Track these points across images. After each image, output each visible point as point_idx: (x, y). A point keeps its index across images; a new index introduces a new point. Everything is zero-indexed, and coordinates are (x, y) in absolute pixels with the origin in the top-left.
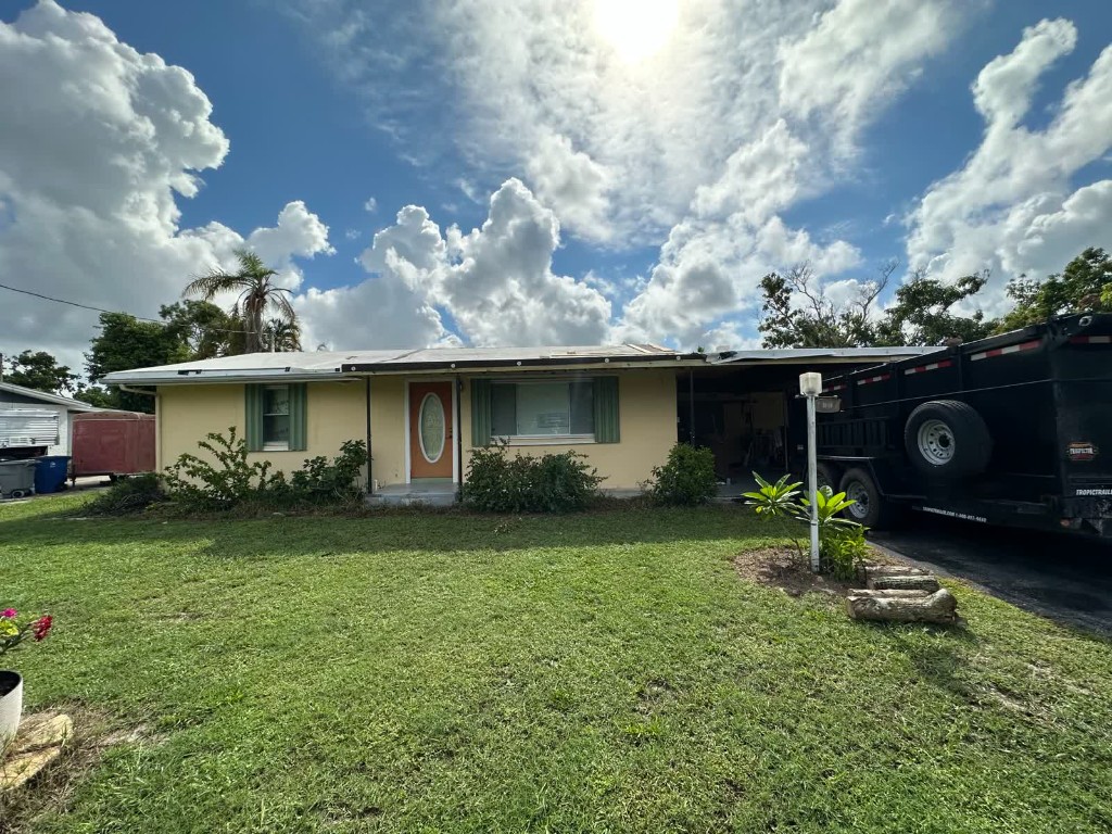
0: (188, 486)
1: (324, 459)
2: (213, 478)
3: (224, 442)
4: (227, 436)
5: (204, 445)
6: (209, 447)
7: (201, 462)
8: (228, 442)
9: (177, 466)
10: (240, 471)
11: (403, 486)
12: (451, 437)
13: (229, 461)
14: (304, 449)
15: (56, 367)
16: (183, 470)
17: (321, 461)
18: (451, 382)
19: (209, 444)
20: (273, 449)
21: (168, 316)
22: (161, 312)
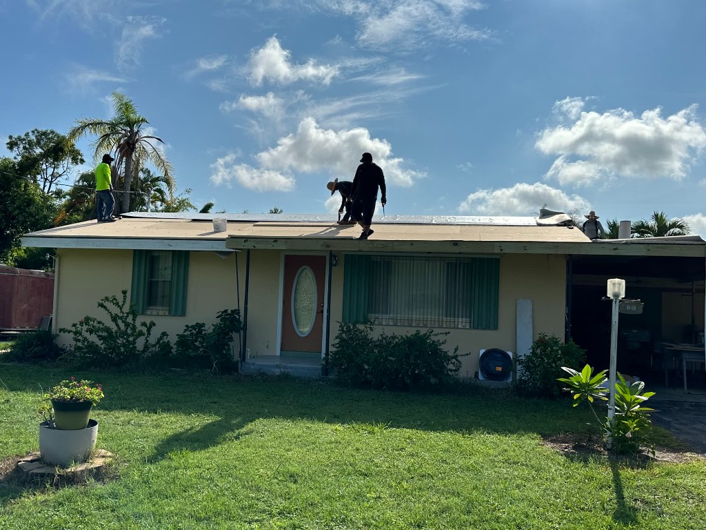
0: (88, 342)
1: (203, 325)
2: (109, 336)
3: (119, 306)
4: (120, 298)
5: (101, 305)
6: (105, 307)
7: (99, 323)
8: (120, 304)
9: (81, 323)
10: (129, 331)
11: (274, 357)
12: (322, 312)
13: (120, 322)
14: (183, 314)
16: (85, 327)
17: (200, 326)
18: (325, 257)
19: (105, 304)
20: (154, 313)
21: (15, 149)
22: (7, 144)
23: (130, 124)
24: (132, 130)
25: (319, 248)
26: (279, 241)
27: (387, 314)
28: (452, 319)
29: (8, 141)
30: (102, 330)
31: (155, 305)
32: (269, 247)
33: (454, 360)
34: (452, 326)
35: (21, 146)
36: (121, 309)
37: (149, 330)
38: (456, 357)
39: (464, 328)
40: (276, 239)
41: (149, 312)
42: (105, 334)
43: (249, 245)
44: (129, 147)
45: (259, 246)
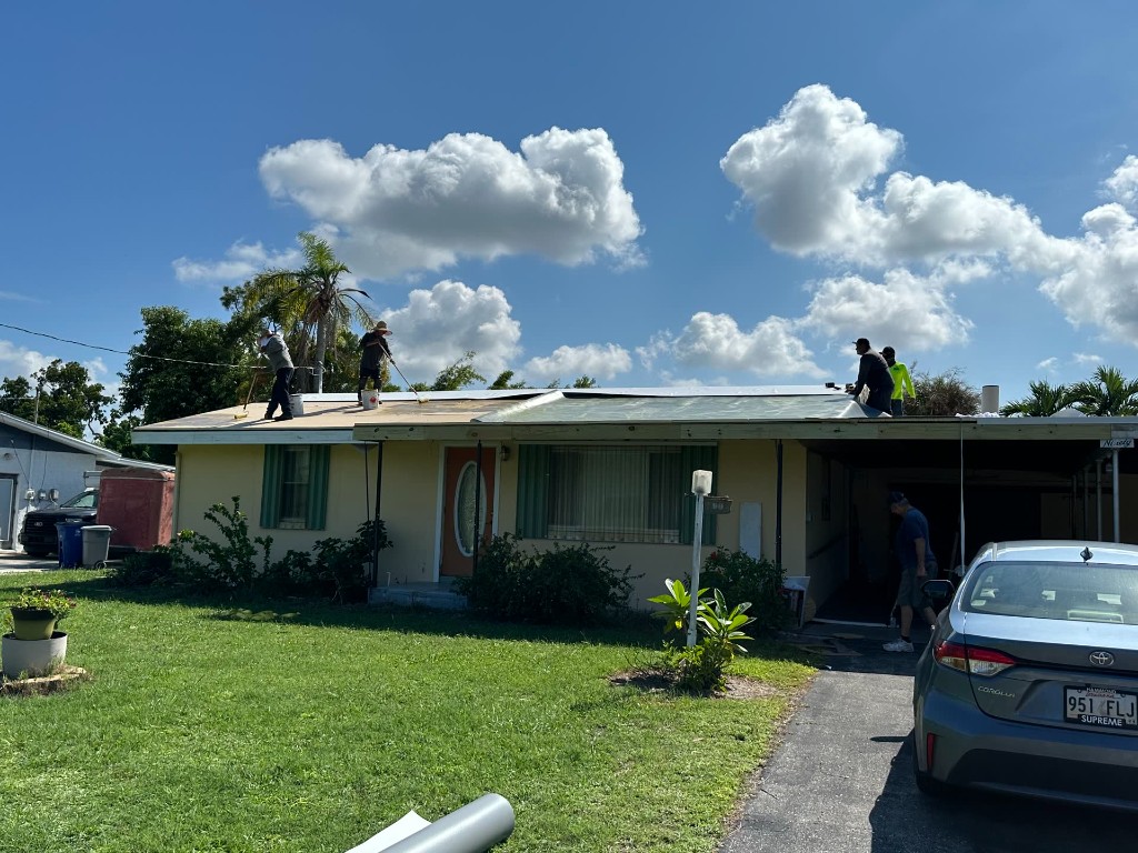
1: (338, 541)
2: (218, 554)
3: (230, 517)
4: (231, 508)
5: (208, 516)
6: (214, 519)
7: (202, 538)
8: (232, 514)
11: (430, 584)
12: (491, 523)
14: (322, 527)
15: (88, 384)
17: (333, 542)
18: (494, 449)
19: (214, 515)
20: (289, 527)
21: (233, 305)
22: (222, 299)
23: (324, 273)
24: (327, 280)
25: (465, 438)
26: (416, 429)
27: (572, 524)
28: (656, 530)
29: (223, 294)
30: (210, 548)
31: (290, 516)
32: (404, 437)
33: (622, 584)
34: (656, 541)
35: (241, 300)
36: (232, 520)
37: (267, 547)
38: (624, 580)
39: (672, 544)
40: (412, 427)
41: (282, 525)
42: (212, 552)
43: (380, 436)
44: (322, 305)
45: (392, 437)
